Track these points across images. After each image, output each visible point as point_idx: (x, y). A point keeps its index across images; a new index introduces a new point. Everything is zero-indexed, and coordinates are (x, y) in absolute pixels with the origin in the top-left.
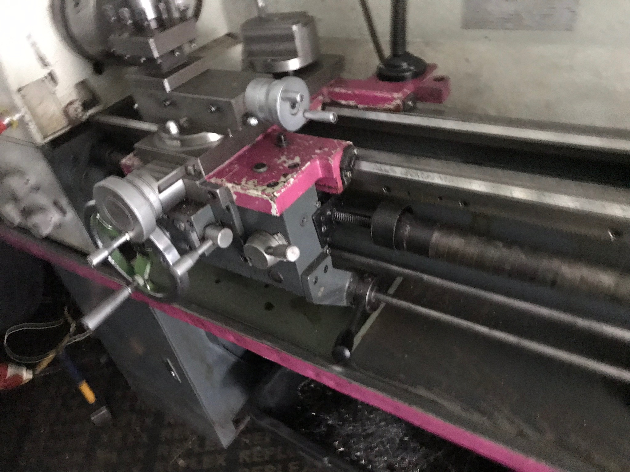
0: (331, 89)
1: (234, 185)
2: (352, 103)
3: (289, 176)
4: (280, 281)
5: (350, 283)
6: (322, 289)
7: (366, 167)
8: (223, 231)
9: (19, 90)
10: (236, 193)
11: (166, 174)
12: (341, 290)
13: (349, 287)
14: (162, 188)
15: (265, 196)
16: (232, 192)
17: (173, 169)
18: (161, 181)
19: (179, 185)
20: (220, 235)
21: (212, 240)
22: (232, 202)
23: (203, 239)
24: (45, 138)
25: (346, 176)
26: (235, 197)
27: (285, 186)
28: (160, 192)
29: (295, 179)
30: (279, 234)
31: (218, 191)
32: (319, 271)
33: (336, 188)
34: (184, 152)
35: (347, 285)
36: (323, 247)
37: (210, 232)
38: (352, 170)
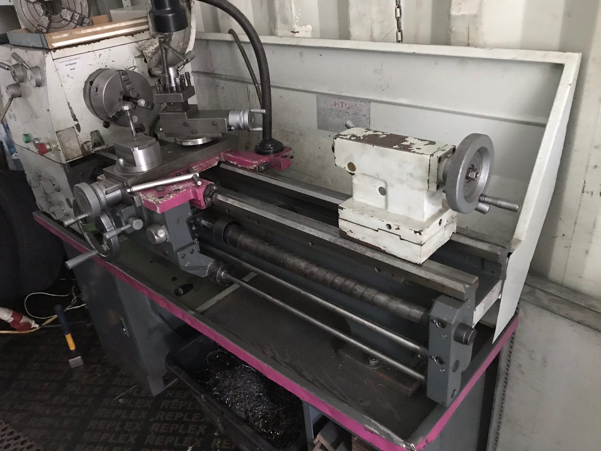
0: (225, 154)
1: (143, 196)
2: (235, 163)
3: (171, 195)
4: (166, 254)
5: (211, 265)
6: (189, 263)
7: (220, 198)
8: (137, 220)
9: (57, 132)
10: (144, 200)
11: (112, 186)
12: (205, 268)
13: (210, 267)
14: (108, 192)
15: (154, 202)
16: (142, 199)
17: (117, 183)
18: (108, 189)
19: (119, 192)
20: (135, 222)
21: (131, 224)
22: (142, 205)
23: (127, 223)
24: (66, 160)
25: (207, 200)
26: (143, 202)
27: (166, 199)
28: (106, 194)
29: (174, 196)
30: (164, 226)
31: (135, 197)
32: (187, 251)
33: (201, 206)
34: (123, 176)
35: (209, 266)
36: (193, 239)
37: (131, 219)
38: (211, 198)
